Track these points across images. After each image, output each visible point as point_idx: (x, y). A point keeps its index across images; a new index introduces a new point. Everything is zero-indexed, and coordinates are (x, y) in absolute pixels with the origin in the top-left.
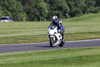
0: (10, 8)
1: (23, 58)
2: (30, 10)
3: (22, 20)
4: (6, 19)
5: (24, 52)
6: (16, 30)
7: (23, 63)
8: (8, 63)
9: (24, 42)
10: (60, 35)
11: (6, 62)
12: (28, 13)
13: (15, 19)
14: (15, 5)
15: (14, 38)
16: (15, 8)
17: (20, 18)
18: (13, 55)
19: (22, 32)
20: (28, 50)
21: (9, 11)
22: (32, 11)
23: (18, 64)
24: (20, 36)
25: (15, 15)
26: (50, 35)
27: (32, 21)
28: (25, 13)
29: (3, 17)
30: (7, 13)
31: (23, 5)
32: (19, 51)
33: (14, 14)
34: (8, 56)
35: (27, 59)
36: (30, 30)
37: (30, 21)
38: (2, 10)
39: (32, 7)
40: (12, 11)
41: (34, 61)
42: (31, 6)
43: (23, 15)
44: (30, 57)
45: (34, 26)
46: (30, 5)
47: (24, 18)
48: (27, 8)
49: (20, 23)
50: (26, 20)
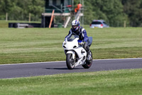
0: (105, 8)
1: (122, 79)
2: (133, 11)
3: (121, 25)
4: (100, 23)
5: (123, 71)
6: (112, 40)
7: (122, 87)
8: (100, 86)
9: (124, 57)
10: (84, 50)
11: (97, 84)
12: (130, 15)
13: (112, 23)
14: (112, 4)
15: (110, 51)
16: (112, 7)
17: (118, 22)
18: (108, 75)
19: (121, 42)
20: (129, 68)
21: (104, 11)
22: (136, 13)
23: (115, 87)
24: (119, 48)
25: (112, 17)
26: (67, 51)
27: (136, 26)
28: (126, 16)
29: (95, 21)
30: (100, 15)
31: (123, 4)
32: (116, 68)
33: (110, 16)
34: (101, 76)
35: (128, 80)
36: (132, 39)
37: (133, 26)
38: (94, 10)
39: (137, 7)
40: (107, 12)
41: (138, 84)
42: (135, 5)
43: (124, 19)
44: (132, 77)
45: (139, 34)
46: (133, 4)
47: (125, 22)
48: (128, 8)
49: (119, 29)
50: (127, 26)
